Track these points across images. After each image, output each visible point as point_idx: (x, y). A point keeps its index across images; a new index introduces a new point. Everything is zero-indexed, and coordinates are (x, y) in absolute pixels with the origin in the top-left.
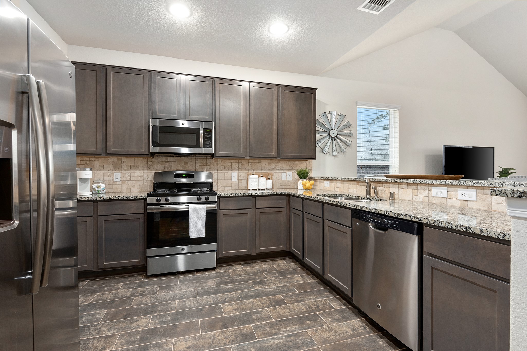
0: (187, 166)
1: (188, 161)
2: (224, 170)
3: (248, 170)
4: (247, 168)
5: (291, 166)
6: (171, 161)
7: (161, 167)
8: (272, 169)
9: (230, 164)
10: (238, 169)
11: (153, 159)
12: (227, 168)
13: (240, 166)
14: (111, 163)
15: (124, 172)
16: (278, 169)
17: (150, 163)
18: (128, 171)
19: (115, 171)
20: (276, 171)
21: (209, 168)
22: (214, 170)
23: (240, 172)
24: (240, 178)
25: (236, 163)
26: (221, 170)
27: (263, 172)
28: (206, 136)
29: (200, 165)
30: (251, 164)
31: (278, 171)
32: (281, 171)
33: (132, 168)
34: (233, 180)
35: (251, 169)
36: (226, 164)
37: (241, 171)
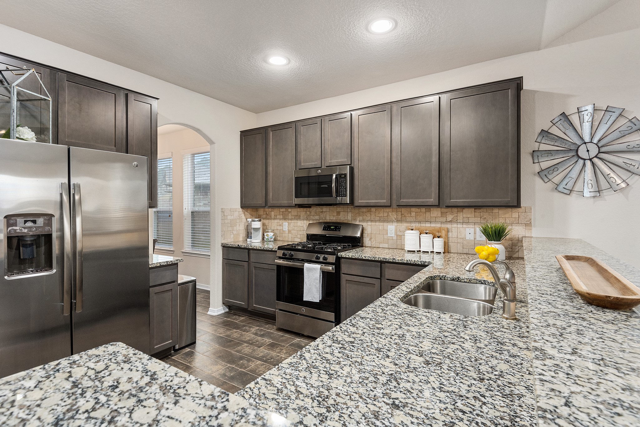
0: (339, 217)
1: (340, 211)
2: (379, 222)
3: (411, 222)
4: (408, 219)
5: (485, 217)
6: (325, 211)
7: (317, 217)
8: (449, 222)
9: (386, 214)
10: (397, 221)
11: (311, 209)
12: (382, 220)
13: (399, 217)
14: (281, 213)
15: (290, 221)
16: (460, 222)
17: (308, 213)
18: (293, 221)
19: (284, 221)
20: (455, 225)
21: (361, 219)
22: (367, 221)
23: (398, 224)
24: (399, 233)
25: (394, 213)
26: (375, 221)
27: (433, 225)
28: (340, 183)
29: (352, 215)
30: (414, 213)
31: (460, 226)
32: (464, 226)
33: (295, 218)
34: (389, 235)
35: (415, 222)
36: (381, 215)
37: (400, 224)
